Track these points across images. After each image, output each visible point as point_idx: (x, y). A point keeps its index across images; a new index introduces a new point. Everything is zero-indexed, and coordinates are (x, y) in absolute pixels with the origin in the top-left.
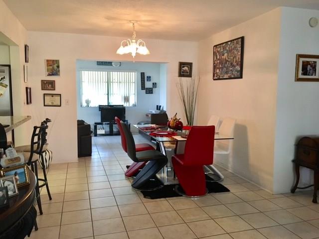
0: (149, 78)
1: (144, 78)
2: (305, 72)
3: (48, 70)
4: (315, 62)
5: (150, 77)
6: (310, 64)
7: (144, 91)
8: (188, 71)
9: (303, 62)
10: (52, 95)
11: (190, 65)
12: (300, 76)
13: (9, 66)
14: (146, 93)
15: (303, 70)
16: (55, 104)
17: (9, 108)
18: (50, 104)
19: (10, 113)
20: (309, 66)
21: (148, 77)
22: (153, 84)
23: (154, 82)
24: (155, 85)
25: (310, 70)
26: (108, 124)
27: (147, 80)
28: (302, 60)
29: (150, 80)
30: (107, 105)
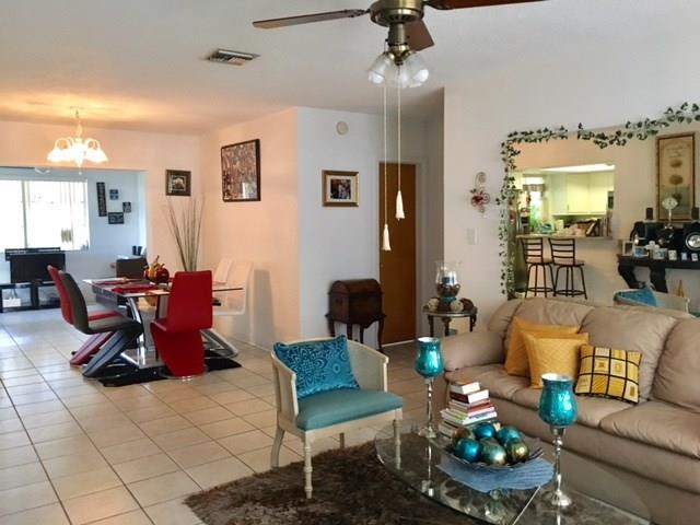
0: (115, 194)
1: (104, 194)
2: (335, 194)
4: (348, 181)
5: (117, 192)
6: (341, 184)
7: (106, 218)
8: (184, 186)
11: (186, 175)
12: (330, 200)
14: (110, 223)
15: (332, 191)
20: (340, 187)
21: (111, 191)
22: (124, 204)
23: (126, 201)
24: (127, 206)
25: (342, 191)
26: (27, 286)
27: (112, 197)
28: (329, 178)
29: (117, 197)
30: (23, 247)
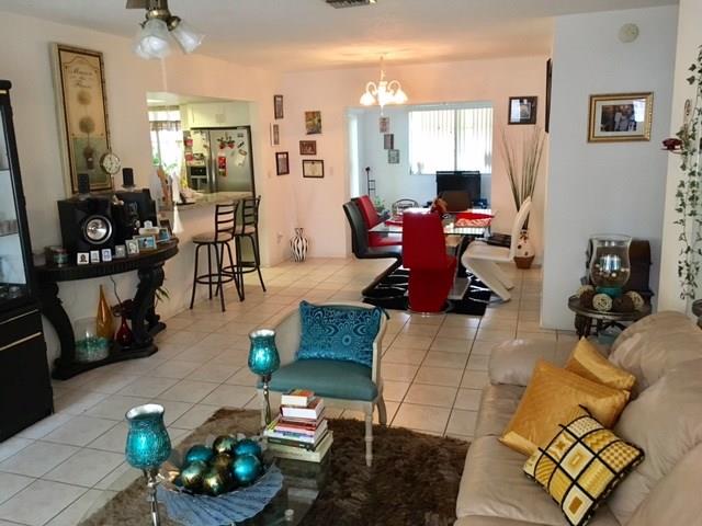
2: (609, 125)
3: (307, 126)
4: (632, 106)
6: (620, 111)
8: (529, 113)
9: (603, 108)
10: (313, 162)
13: (248, 128)
15: (603, 122)
16: (316, 174)
17: (249, 180)
18: (311, 174)
19: (251, 188)
20: (618, 114)
25: (621, 120)
30: (453, 170)
